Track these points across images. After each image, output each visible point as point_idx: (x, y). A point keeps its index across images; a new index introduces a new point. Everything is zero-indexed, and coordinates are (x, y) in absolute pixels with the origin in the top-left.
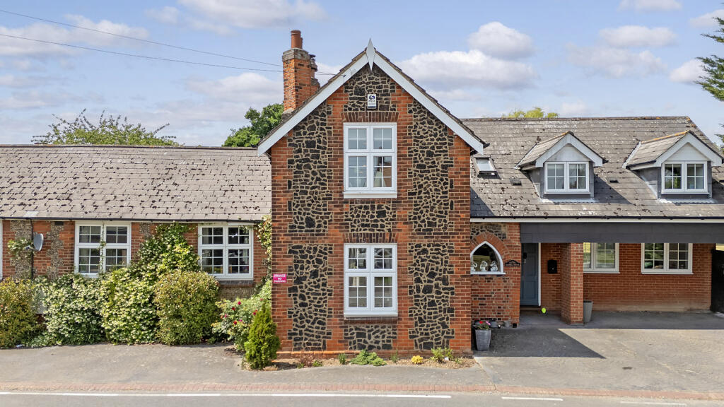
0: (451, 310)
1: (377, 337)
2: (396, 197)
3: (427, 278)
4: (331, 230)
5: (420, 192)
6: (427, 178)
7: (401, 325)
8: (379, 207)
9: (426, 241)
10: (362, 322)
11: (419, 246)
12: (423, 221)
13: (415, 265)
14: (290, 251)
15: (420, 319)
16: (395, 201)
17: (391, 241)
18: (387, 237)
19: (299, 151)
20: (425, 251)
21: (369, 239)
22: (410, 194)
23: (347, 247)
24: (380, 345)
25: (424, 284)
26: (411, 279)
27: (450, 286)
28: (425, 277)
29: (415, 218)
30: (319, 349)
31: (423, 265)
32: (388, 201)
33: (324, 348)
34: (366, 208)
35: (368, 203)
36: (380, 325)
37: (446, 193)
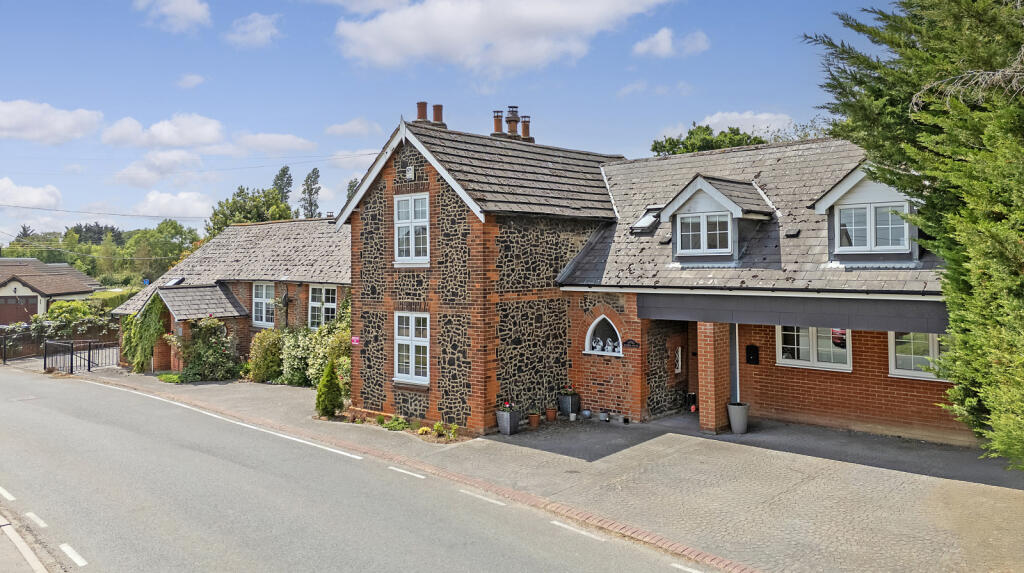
0: (468, 386)
1: (416, 405)
2: (429, 266)
3: (451, 350)
4: (386, 298)
5: (447, 261)
6: (451, 247)
7: (432, 397)
8: (418, 276)
9: (450, 312)
10: (407, 389)
11: (445, 316)
12: (448, 291)
13: (442, 336)
14: (362, 317)
15: (446, 391)
16: (429, 270)
17: (425, 310)
18: (423, 306)
19: (367, 224)
20: (450, 322)
21: (411, 307)
22: (440, 263)
23: (397, 314)
24: (418, 413)
25: (450, 356)
26: (439, 350)
27: (468, 360)
28: (449, 349)
29: (442, 288)
30: (378, 410)
31: (448, 336)
32: (423, 270)
33: (382, 410)
34: (409, 277)
35: (411, 272)
36: (418, 394)
37: (464, 262)
